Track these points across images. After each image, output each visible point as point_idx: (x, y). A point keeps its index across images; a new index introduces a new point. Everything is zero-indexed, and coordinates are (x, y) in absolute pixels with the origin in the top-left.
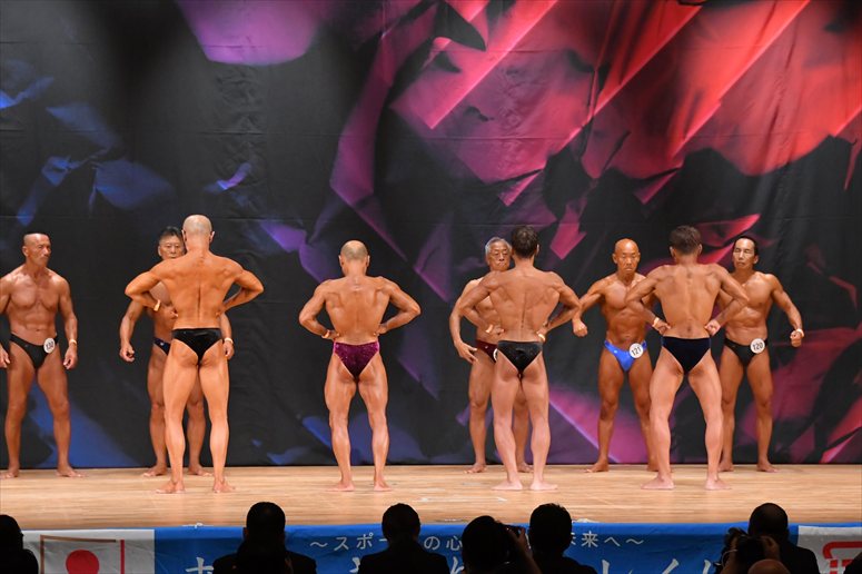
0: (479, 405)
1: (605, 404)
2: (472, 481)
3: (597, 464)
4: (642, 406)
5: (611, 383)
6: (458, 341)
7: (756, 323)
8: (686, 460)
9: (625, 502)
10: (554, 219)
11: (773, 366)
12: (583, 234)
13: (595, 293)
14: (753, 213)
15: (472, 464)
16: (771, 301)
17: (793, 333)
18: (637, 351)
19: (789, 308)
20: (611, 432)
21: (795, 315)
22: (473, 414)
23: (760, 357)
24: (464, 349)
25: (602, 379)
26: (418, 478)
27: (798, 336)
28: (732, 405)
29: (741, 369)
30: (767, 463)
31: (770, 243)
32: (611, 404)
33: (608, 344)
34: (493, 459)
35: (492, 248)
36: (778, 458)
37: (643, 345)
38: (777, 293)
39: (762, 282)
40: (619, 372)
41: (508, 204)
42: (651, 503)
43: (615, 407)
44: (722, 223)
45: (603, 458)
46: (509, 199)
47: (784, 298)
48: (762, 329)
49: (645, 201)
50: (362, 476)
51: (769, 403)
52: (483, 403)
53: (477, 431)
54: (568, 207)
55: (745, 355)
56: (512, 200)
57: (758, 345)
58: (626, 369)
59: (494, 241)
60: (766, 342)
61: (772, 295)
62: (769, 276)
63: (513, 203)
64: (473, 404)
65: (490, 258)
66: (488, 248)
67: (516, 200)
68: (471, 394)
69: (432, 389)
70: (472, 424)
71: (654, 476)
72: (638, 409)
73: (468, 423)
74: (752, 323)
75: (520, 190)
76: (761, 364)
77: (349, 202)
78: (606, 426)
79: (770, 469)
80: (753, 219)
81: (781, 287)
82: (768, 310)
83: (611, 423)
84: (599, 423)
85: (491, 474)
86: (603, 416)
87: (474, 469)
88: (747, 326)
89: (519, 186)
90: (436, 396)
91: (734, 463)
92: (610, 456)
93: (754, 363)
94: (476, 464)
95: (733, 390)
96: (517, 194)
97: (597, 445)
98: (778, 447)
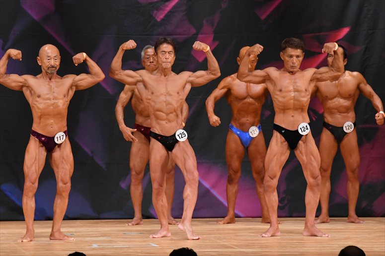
0: (138, 174)
1: (232, 172)
2: (131, 231)
3: (226, 218)
4: (258, 173)
5: (235, 157)
6: (122, 126)
7: (347, 110)
8: (294, 215)
9: (247, 246)
10: (194, 31)
11: (360, 143)
12: (217, 43)
13: (223, 88)
14: (346, 27)
15: (132, 219)
16: (358, 92)
17: (377, 115)
18: (254, 132)
19: (373, 96)
20: (237, 192)
21: (377, 102)
22: (133, 180)
23: (350, 135)
24: (127, 131)
25: (228, 153)
26: (90, 229)
27: (381, 117)
28: (329, 172)
29: (335, 145)
30: (355, 216)
31: (359, 49)
32: (236, 172)
33: (232, 126)
34: (148, 215)
35: (145, 53)
36: (364, 212)
37: (259, 128)
38: (362, 86)
39: (351, 78)
40: (241, 148)
41: (159, 20)
42: (267, 247)
43: (239, 174)
44: (321, 34)
45: (231, 213)
46: (160, 16)
47: (368, 89)
48: (352, 114)
49: (263, 17)
50: (43, 228)
51: (357, 170)
52: (141, 172)
53: (136, 193)
54: (204, 22)
55: (339, 134)
56: (162, 17)
57: (348, 127)
58: (246, 146)
59: (147, 48)
60: (355, 124)
61: (358, 87)
62: (355, 73)
63: (163, 19)
64: (133, 173)
65: (144, 62)
66: (143, 54)
67: (166, 16)
68: (132, 164)
69: (101, 162)
70: (132, 188)
71: (267, 226)
72: (255, 175)
73: (129, 187)
74: (344, 110)
75: (168, 9)
76: (351, 141)
77: (36, 17)
78: (233, 189)
79: (357, 221)
80: (345, 31)
81: (365, 81)
82: (356, 99)
83: (236, 187)
84: (227, 186)
85: (148, 226)
86: (230, 181)
87: (133, 222)
88: (340, 112)
89: (167, 6)
90: (104, 167)
91: (330, 217)
92: (237, 212)
93: (345, 141)
94: (135, 218)
95: (329, 161)
96: (166, 12)
97: (226, 204)
98: (364, 204)
